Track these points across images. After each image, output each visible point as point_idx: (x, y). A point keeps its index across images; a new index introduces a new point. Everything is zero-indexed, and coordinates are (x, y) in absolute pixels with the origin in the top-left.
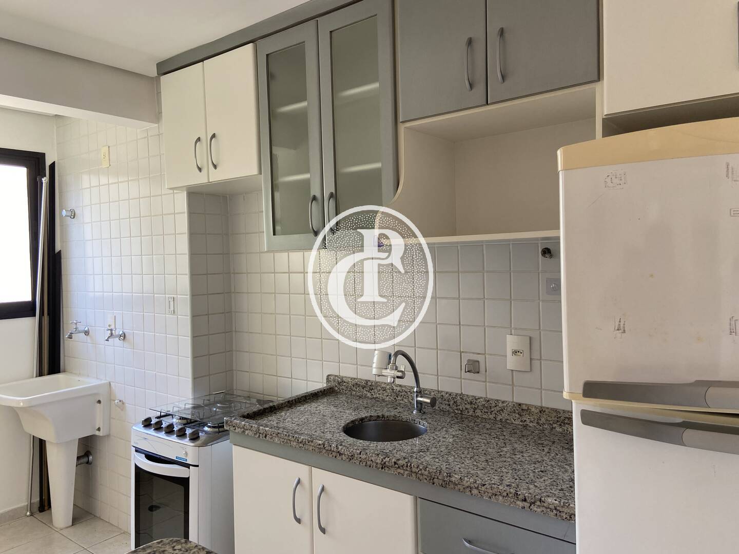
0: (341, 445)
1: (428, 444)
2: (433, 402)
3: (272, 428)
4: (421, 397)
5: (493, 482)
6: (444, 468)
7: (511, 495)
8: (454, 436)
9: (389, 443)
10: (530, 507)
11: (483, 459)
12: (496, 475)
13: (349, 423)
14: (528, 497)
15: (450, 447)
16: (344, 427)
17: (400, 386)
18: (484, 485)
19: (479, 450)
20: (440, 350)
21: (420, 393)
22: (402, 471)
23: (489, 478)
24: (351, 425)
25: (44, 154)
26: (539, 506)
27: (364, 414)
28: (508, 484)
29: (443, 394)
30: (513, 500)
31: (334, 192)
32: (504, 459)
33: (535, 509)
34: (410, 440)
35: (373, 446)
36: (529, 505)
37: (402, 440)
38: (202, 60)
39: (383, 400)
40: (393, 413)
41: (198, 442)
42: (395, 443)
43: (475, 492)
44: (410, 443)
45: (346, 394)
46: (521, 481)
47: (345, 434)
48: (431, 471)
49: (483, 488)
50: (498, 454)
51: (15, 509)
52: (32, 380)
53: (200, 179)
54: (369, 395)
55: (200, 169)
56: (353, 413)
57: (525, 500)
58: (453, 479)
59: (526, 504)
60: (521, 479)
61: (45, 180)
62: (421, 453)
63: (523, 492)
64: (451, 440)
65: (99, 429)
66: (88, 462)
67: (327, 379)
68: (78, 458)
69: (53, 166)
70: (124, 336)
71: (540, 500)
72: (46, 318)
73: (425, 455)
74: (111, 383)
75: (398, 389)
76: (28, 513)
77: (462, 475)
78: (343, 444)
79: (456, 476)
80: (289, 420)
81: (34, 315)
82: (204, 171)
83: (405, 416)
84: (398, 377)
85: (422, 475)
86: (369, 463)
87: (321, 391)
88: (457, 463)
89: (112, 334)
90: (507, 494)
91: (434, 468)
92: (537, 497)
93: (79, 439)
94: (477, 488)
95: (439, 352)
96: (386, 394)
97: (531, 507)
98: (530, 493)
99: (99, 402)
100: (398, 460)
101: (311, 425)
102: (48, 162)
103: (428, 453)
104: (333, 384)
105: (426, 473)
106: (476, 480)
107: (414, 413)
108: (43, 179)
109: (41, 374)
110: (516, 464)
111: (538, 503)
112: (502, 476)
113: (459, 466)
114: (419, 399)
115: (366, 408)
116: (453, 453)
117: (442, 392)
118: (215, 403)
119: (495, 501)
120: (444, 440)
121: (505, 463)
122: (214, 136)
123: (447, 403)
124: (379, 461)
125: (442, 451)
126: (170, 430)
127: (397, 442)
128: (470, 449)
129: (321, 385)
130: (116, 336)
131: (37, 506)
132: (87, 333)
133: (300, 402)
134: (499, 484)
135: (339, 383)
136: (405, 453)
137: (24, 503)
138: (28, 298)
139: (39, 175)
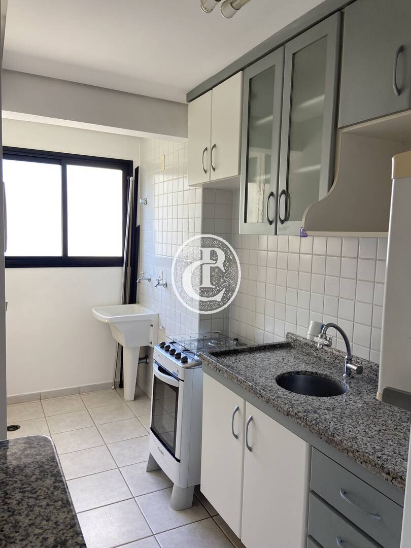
0: (263, 390)
1: (337, 404)
2: (360, 370)
3: (224, 366)
4: (351, 364)
5: (367, 451)
6: (332, 428)
7: (378, 466)
8: (365, 402)
9: (305, 396)
10: (391, 481)
11: (378, 428)
12: (379, 445)
13: (285, 373)
14: (392, 471)
15: (355, 411)
16: (279, 376)
17: (339, 351)
18: (358, 451)
19: (380, 420)
20: (374, 327)
21: (350, 360)
22: (300, 422)
23: (365, 447)
24: (286, 375)
25: (132, 161)
26: (399, 482)
27: (302, 367)
28: (379, 455)
29: (372, 365)
30: (379, 470)
31: (285, 189)
32: (397, 433)
33: (396, 484)
34: (324, 398)
35: (290, 396)
36: (391, 479)
37: (317, 396)
38: (211, 89)
39: (325, 360)
40: (327, 372)
41: (186, 365)
42: (310, 398)
43: (351, 454)
44: (322, 400)
45: (298, 350)
46: (399, 456)
47: (275, 382)
48: (320, 427)
49: (357, 454)
50: (396, 427)
51: (107, 383)
52: (118, 306)
53: (205, 179)
54: (315, 354)
55: (206, 172)
56: (293, 366)
57: (389, 474)
58: (335, 439)
59: (390, 478)
60: (400, 454)
61: (132, 179)
62: (326, 411)
63: (389, 466)
64: (360, 405)
65: (151, 343)
66: (146, 363)
67: (287, 335)
68: (140, 359)
69: (137, 169)
70: (166, 285)
71: (401, 478)
72: (129, 268)
73: (327, 413)
74: (160, 315)
75: (337, 353)
76: (113, 387)
77: (344, 438)
78: (265, 389)
79: (338, 437)
80: (242, 362)
81: (123, 266)
82: (208, 173)
83: (335, 377)
84: (325, 345)
85: (314, 428)
86: (279, 408)
87: (279, 344)
88: (351, 426)
89: (159, 283)
90: (375, 464)
91: (324, 426)
92: (399, 474)
93: (141, 347)
94: (353, 452)
95: (373, 329)
96: (327, 356)
97: (393, 481)
98: (394, 469)
99: (152, 325)
100: (299, 412)
101: (256, 369)
102: (135, 167)
103: (331, 412)
104: (290, 340)
105: (317, 428)
106: (352, 445)
107: (344, 376)
108: (130, 178)
109: (125, 303)
110: (406, 439)
111: (399, 480)
112: (384, 448)
113: (350, 429)
114: (349, 365)
115: (307, 364)
116: (354, 417)
117: (372, 363)
118: (211, 339)
119: (365, 467)
120: (353, 404)
121: (395, 437)
122: (215, 146)
123: (375, 373)
124: (285, 409)
125: (344, 413)
126: (172, 353)
127: (312, 397)
128: (372, 417)
129: (281, 339)
130: (162, 285)
131: (118, 384)
132: (149, 280)
133: (259, 350)
134: (371, 454)
135: (294, 341)
136: (312, 407)
137: (111, 381)
138: (120, 255)
139: (129, 175)
